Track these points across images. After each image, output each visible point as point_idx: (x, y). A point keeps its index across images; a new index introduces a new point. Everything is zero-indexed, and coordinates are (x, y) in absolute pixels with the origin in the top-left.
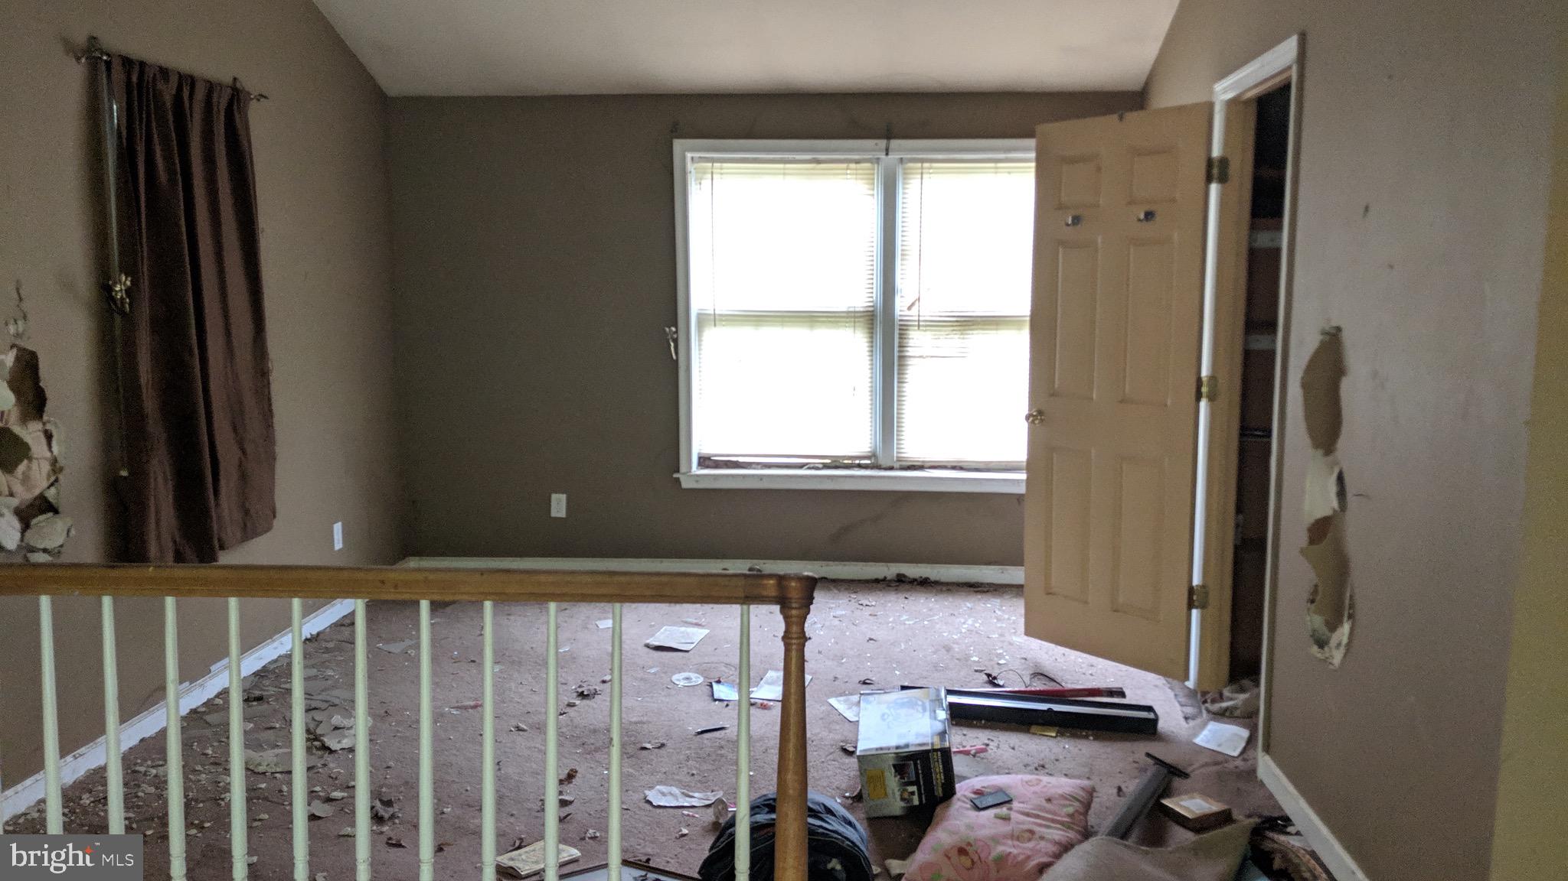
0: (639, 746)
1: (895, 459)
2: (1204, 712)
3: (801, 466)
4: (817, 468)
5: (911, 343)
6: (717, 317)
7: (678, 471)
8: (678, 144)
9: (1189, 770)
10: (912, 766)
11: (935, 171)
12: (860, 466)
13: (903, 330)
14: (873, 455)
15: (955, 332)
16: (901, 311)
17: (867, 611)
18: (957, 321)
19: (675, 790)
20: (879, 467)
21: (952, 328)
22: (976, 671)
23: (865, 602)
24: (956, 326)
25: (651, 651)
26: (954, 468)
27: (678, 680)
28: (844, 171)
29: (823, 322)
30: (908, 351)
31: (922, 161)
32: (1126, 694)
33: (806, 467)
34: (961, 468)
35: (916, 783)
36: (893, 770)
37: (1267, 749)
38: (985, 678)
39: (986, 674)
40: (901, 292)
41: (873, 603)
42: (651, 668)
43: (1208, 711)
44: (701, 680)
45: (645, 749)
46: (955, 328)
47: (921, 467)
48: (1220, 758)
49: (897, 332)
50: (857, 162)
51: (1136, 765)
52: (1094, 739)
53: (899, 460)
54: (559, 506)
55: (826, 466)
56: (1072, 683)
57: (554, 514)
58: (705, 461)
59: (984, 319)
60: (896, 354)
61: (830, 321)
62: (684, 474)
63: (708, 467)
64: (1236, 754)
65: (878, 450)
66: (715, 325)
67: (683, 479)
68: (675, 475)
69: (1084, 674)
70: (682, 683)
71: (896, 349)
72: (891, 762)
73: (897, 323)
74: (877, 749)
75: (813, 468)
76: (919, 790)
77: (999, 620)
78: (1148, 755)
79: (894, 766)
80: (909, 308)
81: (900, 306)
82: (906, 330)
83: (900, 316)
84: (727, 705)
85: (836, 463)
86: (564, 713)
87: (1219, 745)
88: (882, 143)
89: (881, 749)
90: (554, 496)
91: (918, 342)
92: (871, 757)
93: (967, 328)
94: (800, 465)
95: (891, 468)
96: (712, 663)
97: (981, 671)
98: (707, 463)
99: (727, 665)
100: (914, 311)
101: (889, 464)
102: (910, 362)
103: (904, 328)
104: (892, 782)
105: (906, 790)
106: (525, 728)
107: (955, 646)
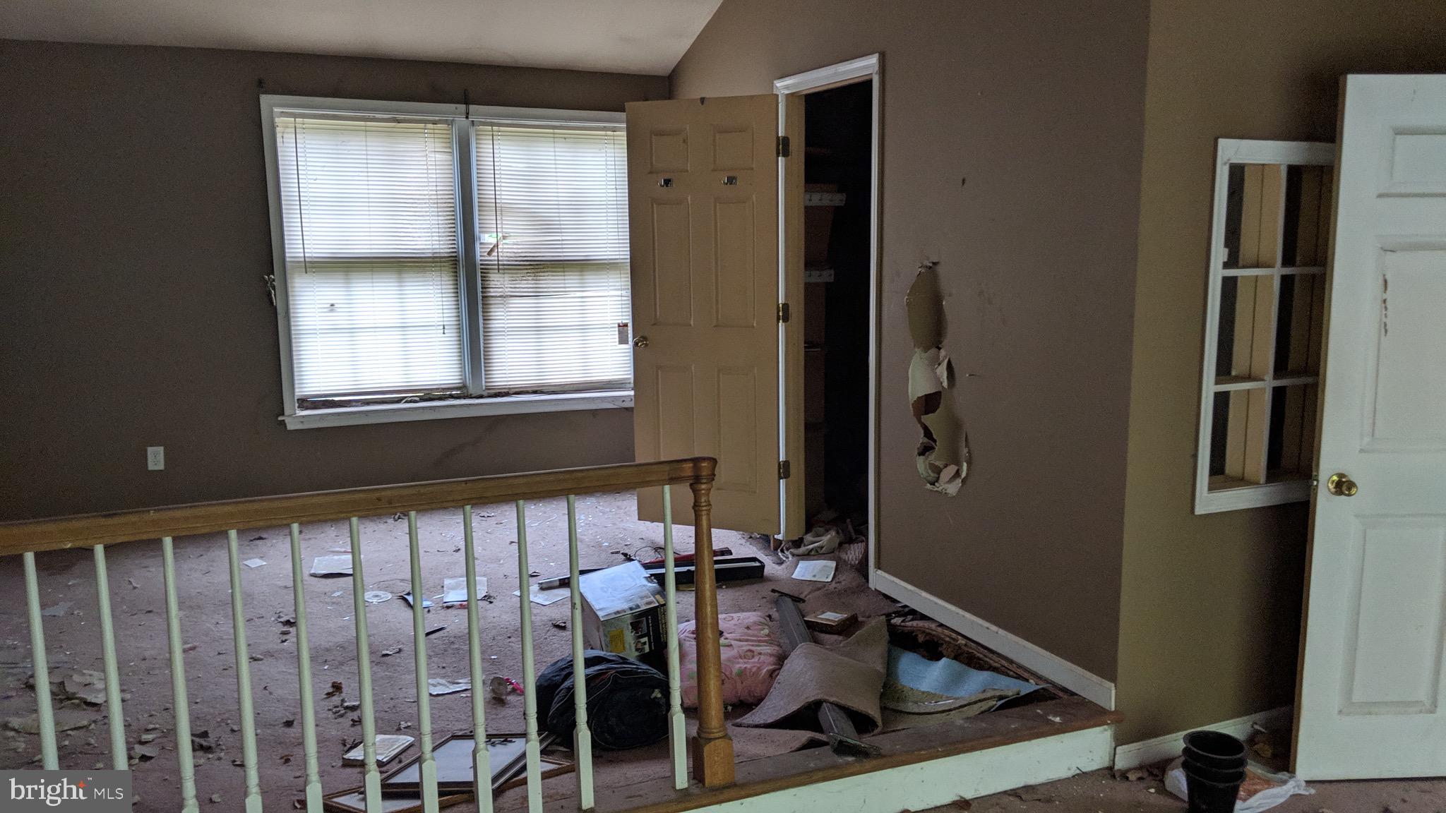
0: (380, 654)
1: (484, 388)
2: (790, 556)
3: (399, 401)
4: (415, 402)
5: (492, 284)
6: (307, 265)
7: (283, 414)
8: (265, 100)
9: (802, 596)
10: (645, 622)
11: (502, 133)
12: (452, 397)
13: (485, 273)
14: (463, 387)
15: (529, 274)
16: (481, 256)
17: (492, 521)
18: (531, 265)
19: (443, 681)
20: (471, 397)
21: (527, 271)
22: (612, 553)
23: (486, 515)
24: (529, 269)
25: (321, 579)
26: (535, 392)
27: (368, 598)
28: (423, 131)
29: (411, 266)
30: (490, 292)
31: (492, 125)
32: (732, 551)
33: (404, 401)
34: (542, 392)
35: (647, 635)
36: (630, 627)
37: (879, 566)
38: (623, 557)
39: (622, 554)
40: (480, 239)
41: (493, 514)
42: (334, 592)
43: (793, 555)
44: (390, 596)
45: (387, 655)
46: (529, 271)
47: (507, 394)
48: (820, 586)
49: (479, 275)
50: (435, 123)
51: (765, 600)
52: (727, 588)
53: (488, 388)
54: (156, 458)
55: (422, 399)
56: (684, 551)
57: (151, 466)
58: (304, 403)
59: (553, 263)
60: (480, 295)
61: (417, 267)
62: (290, 416)
63: (307, 408)
64: (829, 580)
65: (468, 380)
66: (306, 273)
67: (287, 420)
68: (280, 418)
69: (688, 543)
70: (375, 601)
71: (480, 290)
72: (629, 622)
73: (479, 267)
74: (615, 613)
75: (411, 402)
76: (649, 639)
77: (604, 513)
78: (773, 591)
79: (631, 624)
80: (489, 253)
81: (480, 253)
82: (488, 273)
83: (481, 260)
84: (429, 611)
85: (428, 395)
86: (286, 640)
87: (814, 576)
88: (462, 107)
89: (618, 612)
90: (150, 450)
91: (499, 284)
92: (613, 621)
93: (539, 270)
94: (396, 400)
95: (481, 397)
96: (387, 581)
97: (617, 553)
98: (305, 404)
99: (402, 580)
100: (494, 256)
101: (479, 393)
102: (492, 301)
103: (485, 271)
104: (629, 636)
105: (639, 642)
106: (262, 657)
107: (585, 537)
